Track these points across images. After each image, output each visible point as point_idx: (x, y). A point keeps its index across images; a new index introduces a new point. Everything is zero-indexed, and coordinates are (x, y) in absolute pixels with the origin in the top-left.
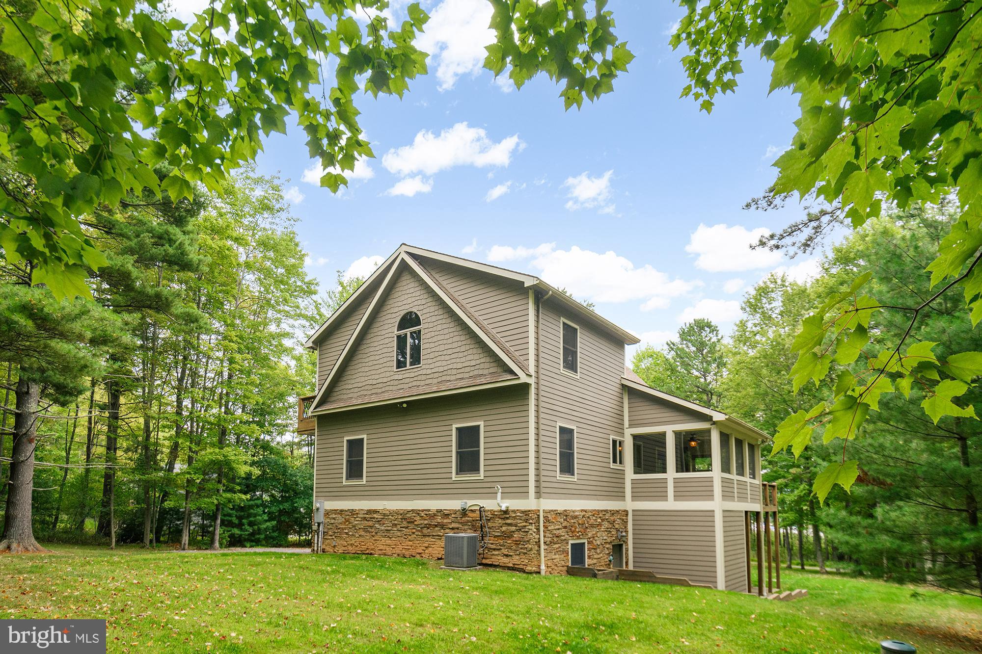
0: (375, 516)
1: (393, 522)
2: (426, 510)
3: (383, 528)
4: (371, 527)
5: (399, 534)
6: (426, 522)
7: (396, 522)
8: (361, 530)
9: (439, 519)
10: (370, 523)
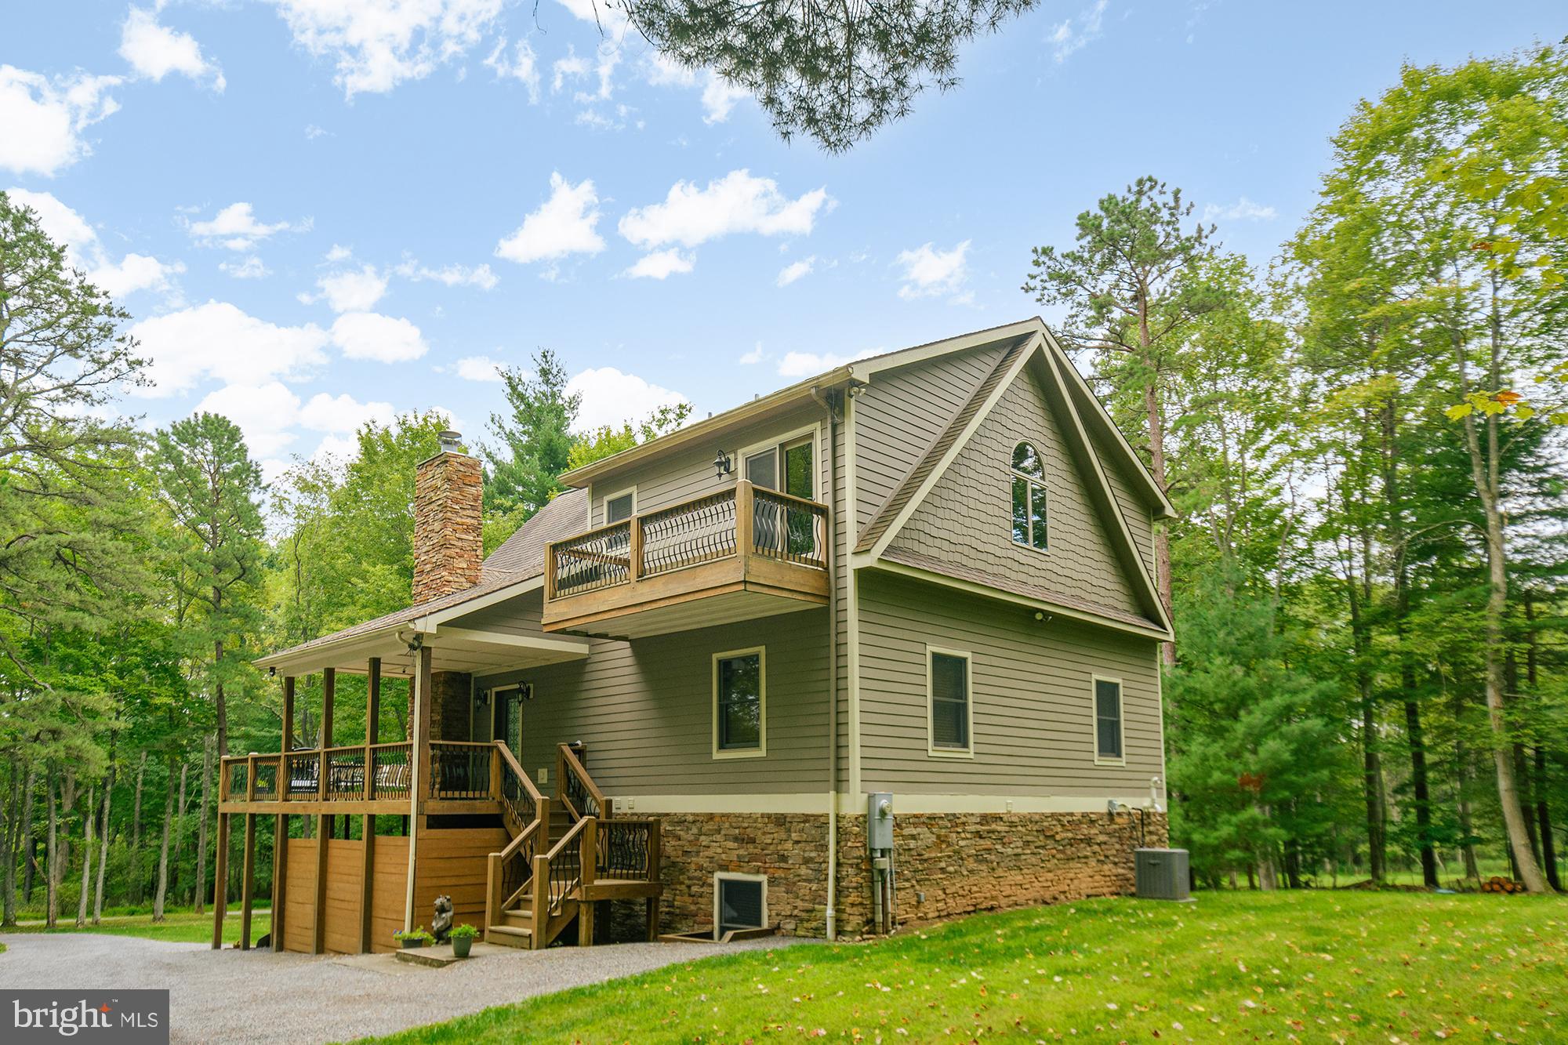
0: (994, 826)
1: (1025, 838)
2: (1068, 814)
3: (1009, 851)
4: (989, 851)
5: (1034, 860)
6: (1070, 835)
7: (1029, 838)
8: (971, 860)
9: (1085, 829)
10: (987, 843)
